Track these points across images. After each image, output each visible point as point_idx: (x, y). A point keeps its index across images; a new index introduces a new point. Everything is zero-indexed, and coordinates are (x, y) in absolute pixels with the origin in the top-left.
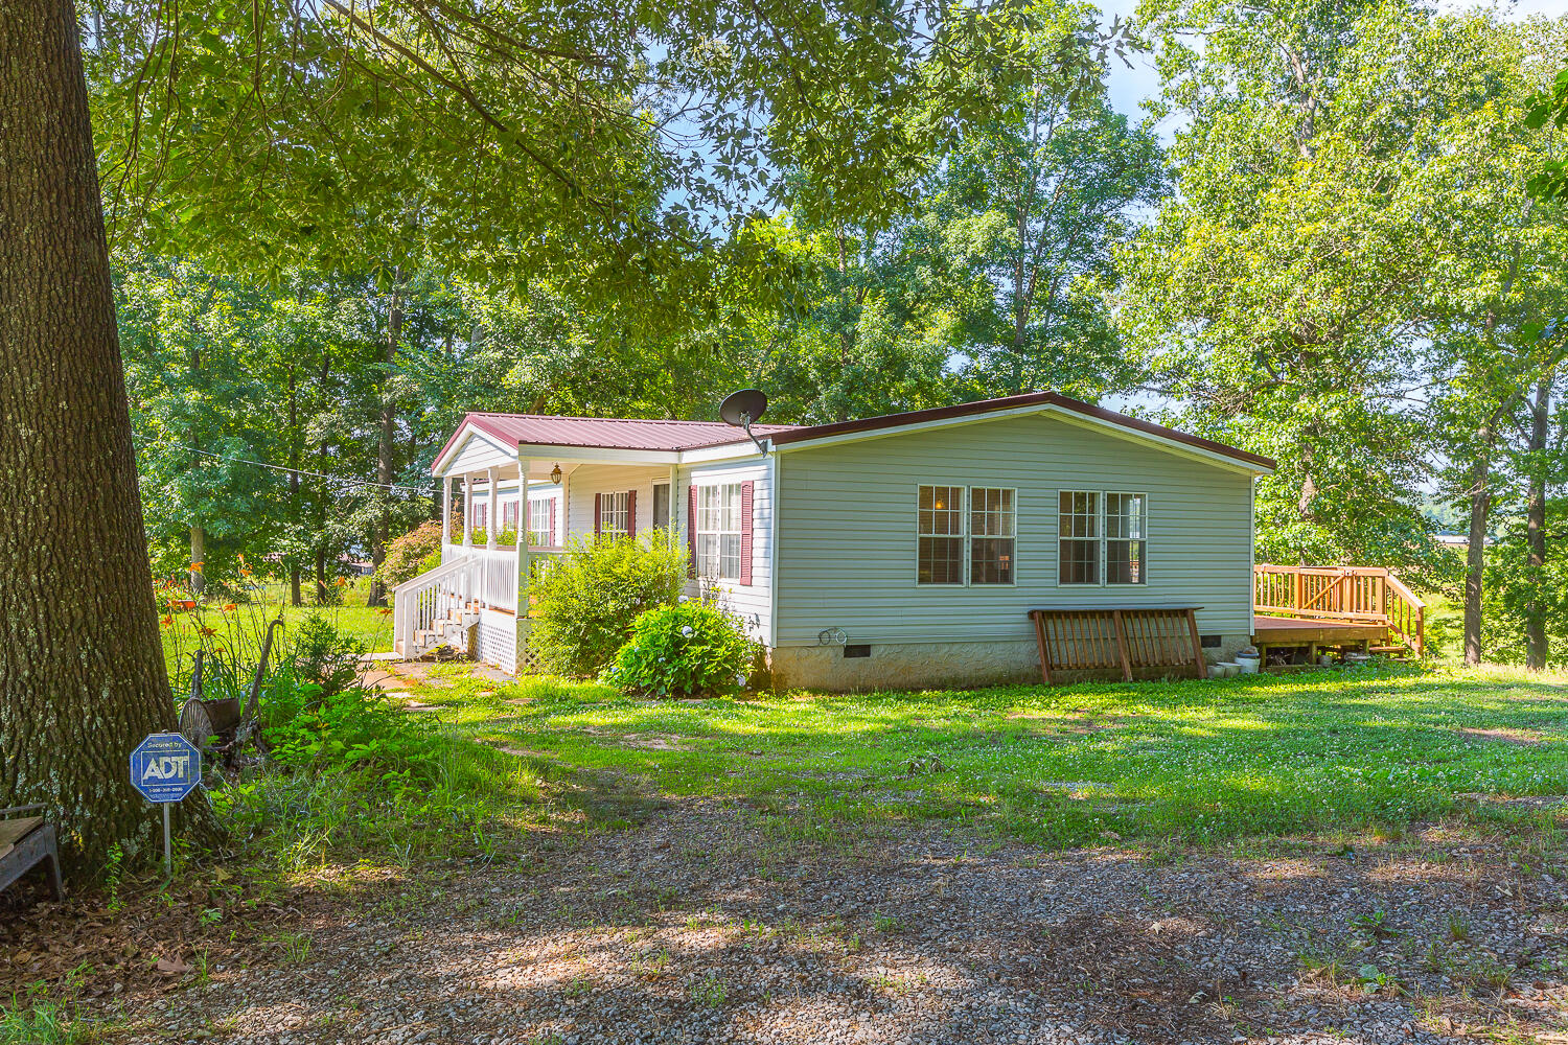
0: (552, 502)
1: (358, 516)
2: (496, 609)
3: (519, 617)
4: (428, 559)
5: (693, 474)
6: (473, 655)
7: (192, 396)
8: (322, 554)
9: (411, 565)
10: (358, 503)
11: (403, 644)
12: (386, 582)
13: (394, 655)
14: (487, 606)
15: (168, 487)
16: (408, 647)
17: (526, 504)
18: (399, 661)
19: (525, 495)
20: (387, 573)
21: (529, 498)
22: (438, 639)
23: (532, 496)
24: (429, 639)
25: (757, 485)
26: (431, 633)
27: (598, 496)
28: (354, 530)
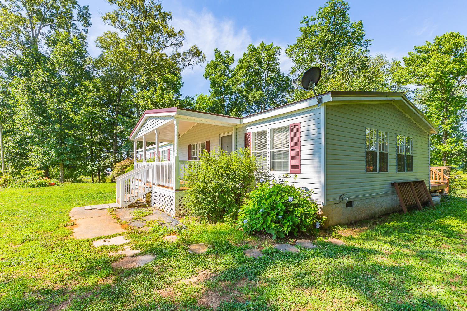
0: (168, 151)
1: (107, 160)
2: (159, 185)
3: (176, 190)
4: (128, 168)
5: (247, 128)
6: (149, 204)
7: (57, 126)
8: (99, 170)
9: (122, 171)
10: (108, 157)
11: (120, 200)
12: (114, 176)
13: (116, 205)
14: (155, 184)
15: (51, 151)
16: (122, 202)
17: (159, 152)
18: (119, 208)
19: (158, 150)
20: (115, 173)
21: (159, 150)
22: (135, 198)
23: (160, 149)
24: (131, 198)
25: (302, 125)
26: (132, 195)
27: (189, 146)
28: (107, 164)
